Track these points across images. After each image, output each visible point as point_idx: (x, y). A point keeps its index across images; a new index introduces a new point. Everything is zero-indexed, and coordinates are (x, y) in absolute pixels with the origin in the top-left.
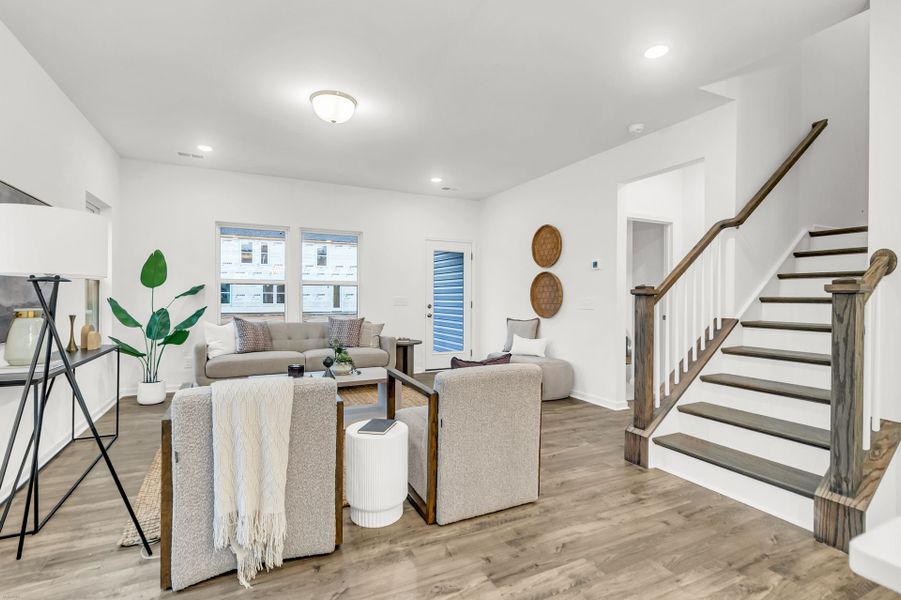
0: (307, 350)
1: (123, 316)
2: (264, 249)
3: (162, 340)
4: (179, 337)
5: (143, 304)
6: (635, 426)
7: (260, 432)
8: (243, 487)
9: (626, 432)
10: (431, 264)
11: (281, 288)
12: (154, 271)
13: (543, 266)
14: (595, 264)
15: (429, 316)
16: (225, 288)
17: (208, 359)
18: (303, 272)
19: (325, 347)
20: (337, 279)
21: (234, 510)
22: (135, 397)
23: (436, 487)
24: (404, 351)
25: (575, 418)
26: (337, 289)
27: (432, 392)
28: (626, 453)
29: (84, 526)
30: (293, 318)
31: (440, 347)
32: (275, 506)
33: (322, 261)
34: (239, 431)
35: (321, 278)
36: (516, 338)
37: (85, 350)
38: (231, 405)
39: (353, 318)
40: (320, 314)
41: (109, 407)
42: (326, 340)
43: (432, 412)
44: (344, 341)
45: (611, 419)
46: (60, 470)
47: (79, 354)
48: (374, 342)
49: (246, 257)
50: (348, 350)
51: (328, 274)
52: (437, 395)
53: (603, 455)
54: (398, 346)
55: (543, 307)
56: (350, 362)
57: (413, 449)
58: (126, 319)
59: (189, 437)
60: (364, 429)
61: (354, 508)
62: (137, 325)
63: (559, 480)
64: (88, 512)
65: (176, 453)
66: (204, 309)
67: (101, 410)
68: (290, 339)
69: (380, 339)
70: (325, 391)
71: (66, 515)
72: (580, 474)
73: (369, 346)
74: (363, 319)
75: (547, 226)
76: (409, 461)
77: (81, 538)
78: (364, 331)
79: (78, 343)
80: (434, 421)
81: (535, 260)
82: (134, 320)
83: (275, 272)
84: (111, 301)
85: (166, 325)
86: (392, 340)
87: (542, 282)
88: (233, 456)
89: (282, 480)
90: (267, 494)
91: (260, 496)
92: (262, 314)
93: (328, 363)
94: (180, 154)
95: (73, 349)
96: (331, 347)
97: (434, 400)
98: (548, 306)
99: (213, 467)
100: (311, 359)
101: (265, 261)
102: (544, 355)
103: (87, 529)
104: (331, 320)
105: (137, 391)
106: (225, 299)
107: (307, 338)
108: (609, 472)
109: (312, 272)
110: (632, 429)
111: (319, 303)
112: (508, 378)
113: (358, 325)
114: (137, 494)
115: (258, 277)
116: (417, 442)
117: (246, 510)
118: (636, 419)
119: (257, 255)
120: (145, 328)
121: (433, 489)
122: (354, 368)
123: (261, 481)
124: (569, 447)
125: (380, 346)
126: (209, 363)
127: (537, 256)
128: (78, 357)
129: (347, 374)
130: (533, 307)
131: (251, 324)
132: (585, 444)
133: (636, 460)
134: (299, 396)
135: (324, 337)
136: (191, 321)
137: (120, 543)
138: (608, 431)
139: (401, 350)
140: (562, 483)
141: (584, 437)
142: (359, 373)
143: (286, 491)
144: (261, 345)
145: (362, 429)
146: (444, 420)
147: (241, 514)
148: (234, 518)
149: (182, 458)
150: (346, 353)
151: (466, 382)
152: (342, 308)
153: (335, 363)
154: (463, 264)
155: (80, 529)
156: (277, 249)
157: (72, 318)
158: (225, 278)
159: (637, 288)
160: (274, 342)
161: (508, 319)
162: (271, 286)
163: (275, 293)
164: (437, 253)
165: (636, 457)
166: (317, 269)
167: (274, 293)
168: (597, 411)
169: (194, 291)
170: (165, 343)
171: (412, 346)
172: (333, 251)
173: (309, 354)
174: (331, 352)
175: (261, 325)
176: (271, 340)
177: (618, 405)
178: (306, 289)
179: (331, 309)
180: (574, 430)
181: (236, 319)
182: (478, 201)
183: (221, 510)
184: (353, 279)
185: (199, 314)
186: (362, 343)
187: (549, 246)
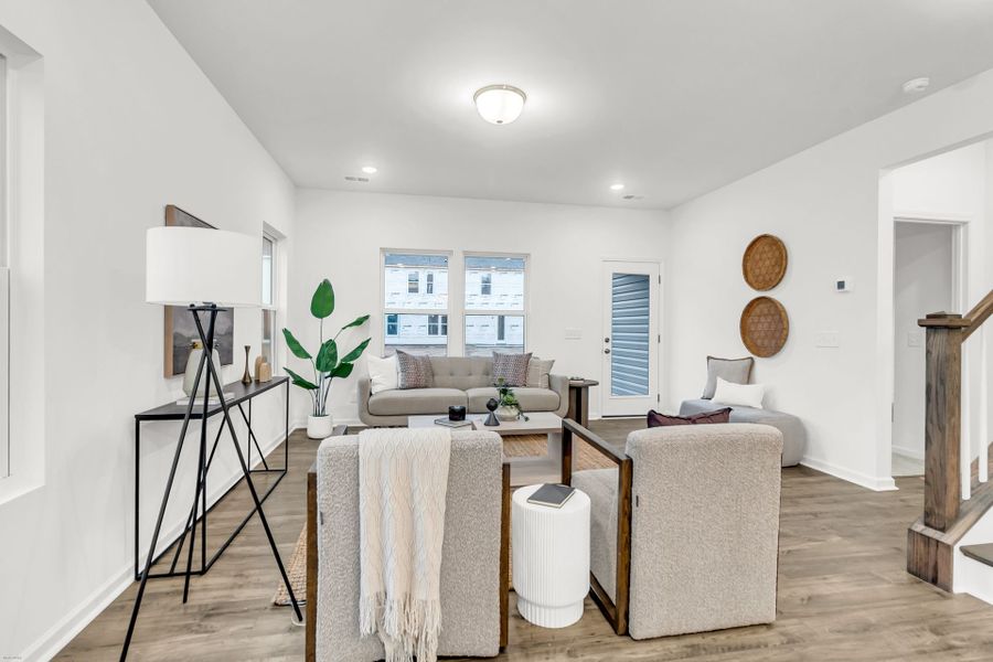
0: (470, 388)
1: (296, 347)
2: (430, 278)
3: (329, 373)
4: (344, 370)
5: (313, 335)
6: (927, 524)
7: (412, 495)
8: (392, 564)
9: (910, 531)
10: (610, 290)
11: (445, 319)
12: (323, 302)
13: (758, 289)
14: (841, 285)
15: (607, 352)
16: (393, 319)
17: (371, 394)
18: (467, 300)
19: (488, 386)
20: (501, 309)
21: (382, 589)
22: (306, 430)
23: (629, 586)
24: (578, 393)
25: (812, 496)
26: (501, 319)
27: (623, 458)
28: (909, 563)
29: (245, 573)
30: (456, 351)
31: (619, 389)
32: (428, 591)
33: (486, 290)
34: (387, 493)
35: (485, 308)
36: (721, 382)
37: (258, 382)
38: (380, 459)
39: (520, 353)
40: (484, 347)
41: (280, 442)
42: (490, 377)
43: (625, 484)
44: (509, 380)
45: (870, 503)
46: (234, 504)
47: (253, 385)
48: (543, 382)
49: (414, 286)
50: (515, 390)
51: (493, 303)
52: (630, 462)
53: (869, 559)
54: (571, 388)
55: (759, 342)
56: (517, 405)
57: (596, 528)
58: (299, 351)
59: (334, 496)
60: (535, 498)
61: (522, 598)
62: (308, 356)
63: (803, 592)
64: (251, 556)
65: (321, 514)
66: (368, 341)
67: (273, 445)
68: (452, 374)
69: (550, 378)
70: (489, 449)
71: (232, 556)
72: (834, 587)
73: (537, 387)
74: (530, 354)
75: (765, 237)
76: (591, 542)
77: (241, 586)
78: (532, 368)
79: (252, 374)
80: (626, 497)
81: (747, 281)
82: (305, 352)
83: (439, 302)
84: (285, 331)
85: (334, 357)
86: (564, 380)
87: (757, 310)
88: (381, 525)
89: (437, 560)
90: (419, 576)
91: (411, 575)
92: (427, 346)
93: (492, 407)
94: (347, 178)
95: (248, 381)
96: (495, 385)
97: (627, 467)
98: (766, 342)
99: (359, 534)
100: (474, 399)
101: (430, 290)
102: (761, 407)
103: (247, 577)
104: (496, 355)
105: (307, 424)
106: (392, 330)
107: (470, 374)
108: (883, 589)
109: (476, 301)
110: (919, 527)
111: (482, 335)
112: (733, 444)
113: (525, 361)
114: (296, 542)
115: (423, 307)
116: (602, 520)
117: (395, 594)
118: (928, 514)
119: (423, 286)
120: (315, 359)
121: (624, 587)
122: (521, 412)
123: (412, 557)
124: (810, 540)
125: (550, 387)
126: (372, 399)
127: (750, 275)
128: (252, 388)
129: (513, 419)
130: (745, 342)
131: (414, 358)
132: (836, 539)
133: (930, 574)
134: (458, 453)
135: (488, 375)
136: (354, 355)
137: (273, 601)
138: (870, 523)
139: (574, 392)
140: (810, 598)
141: (832, 528)
142: (527, 419)
143: (441, 571)
144: (423, 383)
145: (532, 498)
146: (642, 497)
147: (391, 595)
148: (381, 599)
149: (328, 519)
150: (512, 395)
151: (672, 447)
152: (507, 341)
153: (500, 406)
154: (648, 289)
155: (241, 575)
156: (441, 278)
157: (247, 349)
158: (393, 309)
159: (929, 317)
160: (436, 378)
161: (709, 358)
162: (436, 316)
163: (440, 324)
164: (617, 276)
165: (929, 570)
166: (481, 298)
167: (437, 324)
168: (846, 488)
169: (359, 322)
170: (332, 376)
171: (586, 387)
172: (498, 279)
173: (472, 393)
174: (494, 392)
175: (423, 358)
176: (433, 375)
177: (879, 484)
178: (469, 320)
179: (496, 341)
180: (815, 515)
181: (399, 352)
182: (667, 212)
183: (368, 590)
184: (520, 307)
185: (363, 346)
186: (529, 382)
187: (767, 263)
